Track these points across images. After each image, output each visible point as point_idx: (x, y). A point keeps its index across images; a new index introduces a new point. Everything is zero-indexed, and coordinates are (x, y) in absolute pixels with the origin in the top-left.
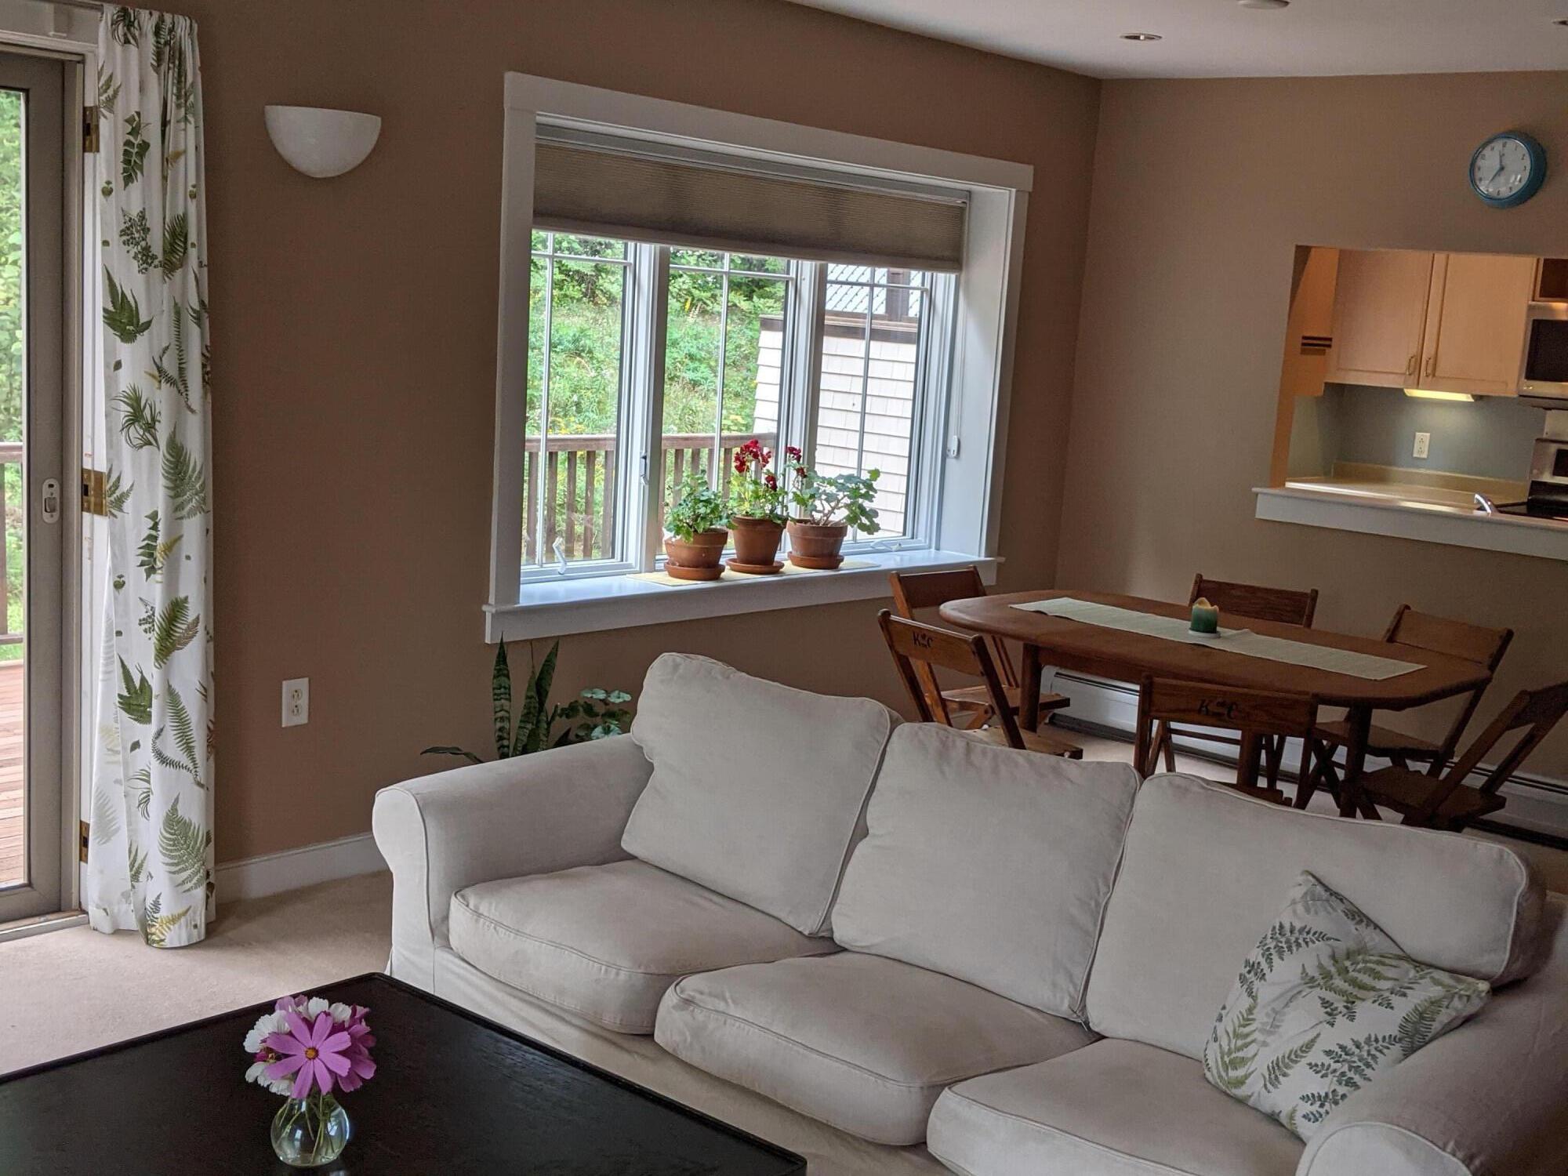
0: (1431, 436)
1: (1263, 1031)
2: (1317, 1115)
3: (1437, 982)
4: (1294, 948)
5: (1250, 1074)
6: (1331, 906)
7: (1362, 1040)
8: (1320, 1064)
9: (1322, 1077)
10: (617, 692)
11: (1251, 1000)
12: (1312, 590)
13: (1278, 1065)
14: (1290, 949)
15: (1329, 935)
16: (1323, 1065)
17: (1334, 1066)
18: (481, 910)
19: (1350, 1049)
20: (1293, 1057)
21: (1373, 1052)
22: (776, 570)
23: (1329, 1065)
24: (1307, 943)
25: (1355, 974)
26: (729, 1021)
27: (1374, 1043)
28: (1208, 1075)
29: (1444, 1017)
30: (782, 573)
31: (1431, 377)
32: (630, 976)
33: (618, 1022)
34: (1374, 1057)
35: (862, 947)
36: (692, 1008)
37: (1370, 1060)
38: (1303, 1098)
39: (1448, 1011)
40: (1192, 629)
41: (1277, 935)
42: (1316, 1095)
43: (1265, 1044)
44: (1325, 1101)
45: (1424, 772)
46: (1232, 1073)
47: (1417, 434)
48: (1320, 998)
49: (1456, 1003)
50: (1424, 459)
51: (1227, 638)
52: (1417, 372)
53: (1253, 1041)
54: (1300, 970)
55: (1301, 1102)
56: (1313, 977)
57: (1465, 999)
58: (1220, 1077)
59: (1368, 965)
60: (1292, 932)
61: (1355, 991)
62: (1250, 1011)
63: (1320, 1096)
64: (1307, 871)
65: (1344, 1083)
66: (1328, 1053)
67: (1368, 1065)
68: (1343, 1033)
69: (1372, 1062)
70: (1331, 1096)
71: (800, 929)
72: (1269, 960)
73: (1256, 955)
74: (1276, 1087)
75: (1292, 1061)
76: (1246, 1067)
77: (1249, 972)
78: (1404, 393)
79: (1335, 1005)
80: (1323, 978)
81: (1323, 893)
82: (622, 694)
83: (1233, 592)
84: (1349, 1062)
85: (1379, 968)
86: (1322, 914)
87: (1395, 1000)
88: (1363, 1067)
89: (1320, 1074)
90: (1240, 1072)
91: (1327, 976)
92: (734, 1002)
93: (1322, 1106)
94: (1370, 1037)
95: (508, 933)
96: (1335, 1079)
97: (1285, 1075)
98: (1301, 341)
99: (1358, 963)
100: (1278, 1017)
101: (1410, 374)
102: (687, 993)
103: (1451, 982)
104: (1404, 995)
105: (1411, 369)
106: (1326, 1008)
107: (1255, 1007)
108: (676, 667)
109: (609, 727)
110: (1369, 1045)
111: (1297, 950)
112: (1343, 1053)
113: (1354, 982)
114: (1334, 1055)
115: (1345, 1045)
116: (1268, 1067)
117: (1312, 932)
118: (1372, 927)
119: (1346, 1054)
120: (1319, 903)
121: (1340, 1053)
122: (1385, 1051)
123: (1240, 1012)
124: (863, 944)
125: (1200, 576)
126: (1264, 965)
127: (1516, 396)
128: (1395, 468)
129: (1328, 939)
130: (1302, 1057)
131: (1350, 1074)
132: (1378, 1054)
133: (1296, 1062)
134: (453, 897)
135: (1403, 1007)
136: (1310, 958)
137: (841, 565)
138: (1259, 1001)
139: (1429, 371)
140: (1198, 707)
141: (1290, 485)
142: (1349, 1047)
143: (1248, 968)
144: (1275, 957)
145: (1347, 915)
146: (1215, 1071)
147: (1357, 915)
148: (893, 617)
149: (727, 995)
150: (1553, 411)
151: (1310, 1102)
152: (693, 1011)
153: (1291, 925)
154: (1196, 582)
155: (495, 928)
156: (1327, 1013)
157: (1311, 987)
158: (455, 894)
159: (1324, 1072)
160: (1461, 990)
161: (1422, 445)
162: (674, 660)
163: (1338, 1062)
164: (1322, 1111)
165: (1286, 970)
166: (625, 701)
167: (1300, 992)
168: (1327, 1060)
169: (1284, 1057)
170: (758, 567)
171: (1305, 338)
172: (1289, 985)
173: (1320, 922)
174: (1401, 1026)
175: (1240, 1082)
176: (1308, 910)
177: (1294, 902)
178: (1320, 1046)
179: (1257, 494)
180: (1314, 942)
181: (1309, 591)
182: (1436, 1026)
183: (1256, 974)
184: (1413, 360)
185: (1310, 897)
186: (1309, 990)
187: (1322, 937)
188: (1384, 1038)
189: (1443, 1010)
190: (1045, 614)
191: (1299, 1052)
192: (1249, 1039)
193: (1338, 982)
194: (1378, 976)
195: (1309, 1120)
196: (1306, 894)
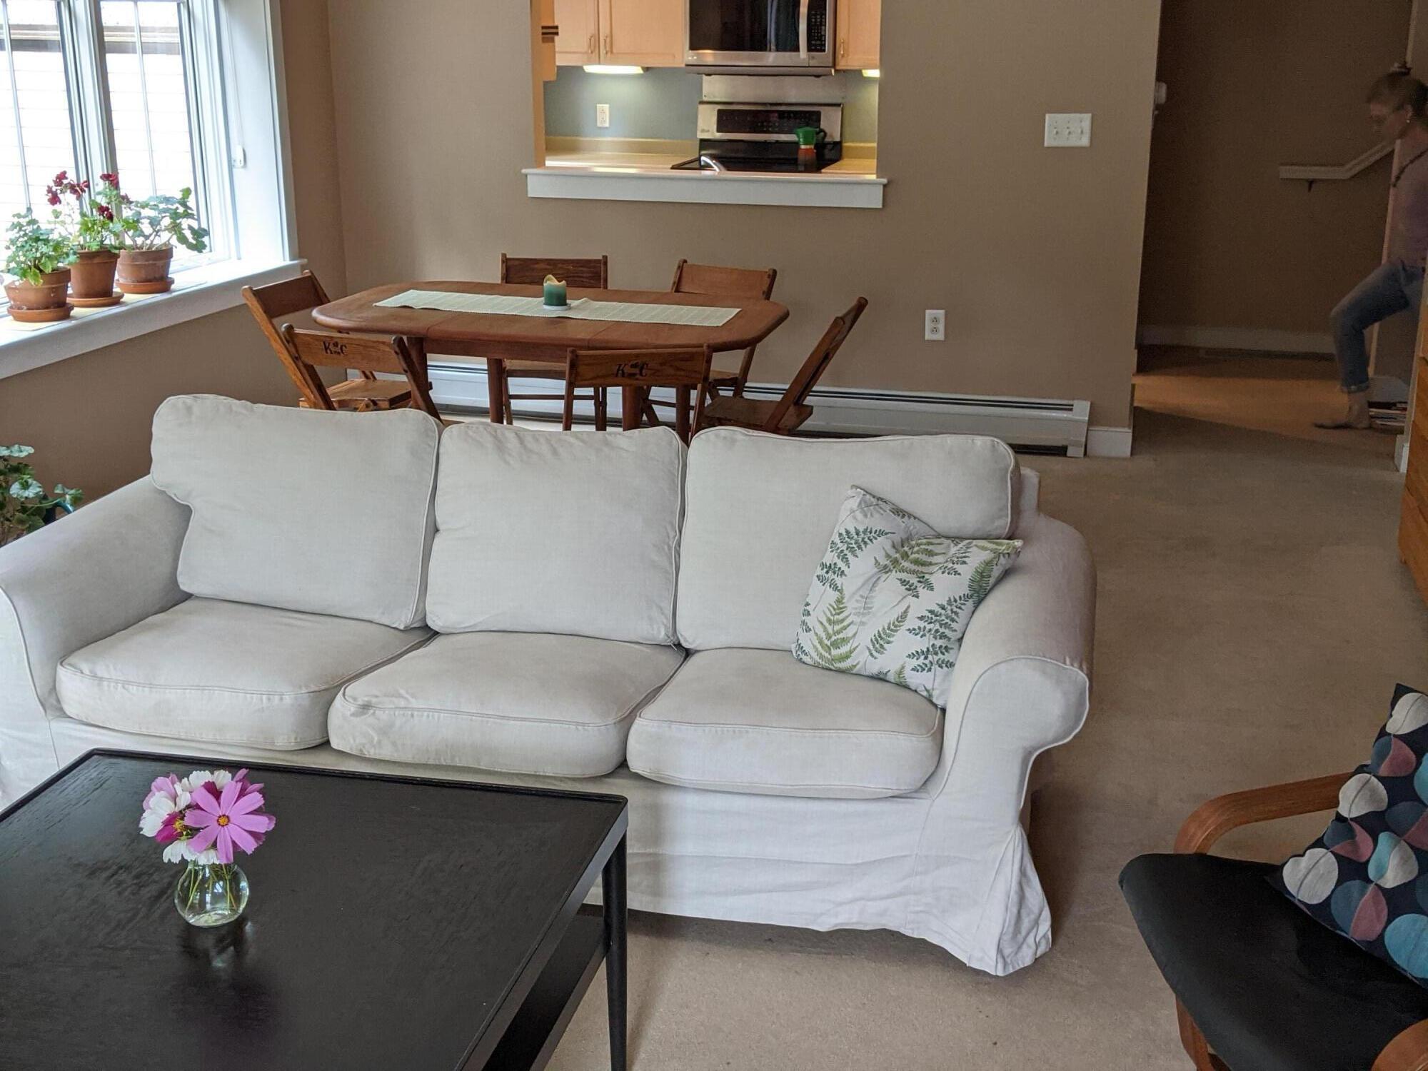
0: (610, 107)
1: (858, 614)
2: (923, 666)
3: (984, 549)
4: (863, 546)
5: (855, 649)
6: (881, 508)
7: (945, 603)
8: (916, 628)
9: (921, 637)
10: (16, 446)
11: (837, 593)
12: (603, 256)
13: (880, 636)
14: (860, 547)
15: (887, 531)
16: (919, 628)
17: (928, 627)
18: (99, 674)
19: (938, 612)
20: (892, 627)
21: (955, 609)
22: (117, 301)
23: (925, 627)
24: (871, 540)
25: (916, 556)
26: (416, 713)
27: (954, 603)
28: (805, 659)
29: (996, 572)
30: (123, 303)
31: (609, 54)
32: (296, 699)
33: (293, 741)
34: (956, 614)
35: (465, 628)
36: (372, 711)
37: (953, 616)
38: (909, 656)
39: (998, 567)
40: (546, 304)
41: (847, 539)
42: (920, 651)
43: (862, 623)
44: (928, 654)
45: (731, 395)
46: (835, 652)
47: (598, 105)
48: (898, 579)
49: (1002, 560)
50: (607, 128)
51: (577, 308)
52: (597, 51)
53: (852, 623)
54: (874, 561)
55: (908, 659)
56: (886, 565)
57: (1007, 556)
58: (821, 657)
59: (922, 547)
60: (858, 534)
61: (920, 569)
62: (839, 601)
63: (923, 652)
64: (854, 486)
65: (938, 637)
66: (921, 618)
67: (953, 620)
68: (927, 601)
69: (955, 617)
70: (931, 649)
71: (394, 626)
72: (845, 559)
73: (830, 558)
74: (882, 653)
75: (892, 630)
76: (849, 645)
77: (827, 572)
78: (583, 70)
79: (911, 582)
80: (892, 564)
81: (872, 499)
82: (23, 448)
83: (536, 266)
84: (939, 621)
85: (930, 547)
86: (877, 516)
87: (959, 567)
88: (950, 623)
89: (920, 635)
90: (844, 650)
91: (895, 562)
92: (413, 696)
93: (926, 658)
94: (950, 600)
95: (140, 688)
96: (932, 636)
97: (889, 642)
98: (541, 31)
99: (913, 547)
100: (868, 600)
101: (592, 52)
102: (360, 700)
103: (994, 546)
104: (965, 563)
105: (592, 48)
106: (905, 585)
107: (843, 598)
108: (189, 409)
109: (27, 482)
110: (951, 605)
111: (866, 546)
112: (933, 616)
113: (916, 562)
114: (926, 619)
115: (932, 609)
116: (872, 640)
117: (873, 532)
118: (912, 518)
119: (936, 616)
120: (872, 508)
121: (930, 616)
122: (963, 607)
123: (830, 605)
124: (467, 625)
125: (504, 255)
126: (841, 564)
127: (683, 66)
128: (582, 139)
129: (886, 534)
130: (900, 626)
131: (942, 630)
132: (958, 610)
133: (896, 631)
134: (61, 670)
135: (967, 572)
136: (878, 550)
137: (173, 287)
138: (845, 592)
139: (608, 49)
140: (615, 371)
141: (549, 163)
142: (936, 611)
143: (825, 570)
144: (850, 556)
145: (893, 513)
146: (814, 655)
147: (899, 512)
148: (298, 331)
149: (402, 692)
150: (713, 76)
151: (916, 658)
152: (374, 713)
153: (855, 528)
154: (503, 262)
155: (124, 687)
156: (907, 589)
157: (887, 573)
158: (61, 664)
159: (922, 633)
160: (1004, 550)
161: (604, 114)
162: (184, 402)
163: (931, 623)
164: (927, 662)
165: (862, 565)
166: (29, 454)
167: (879, 578)
168: (922, 624)
169: (884, 629)
170: (101, 300)
171: (543, 28)
172: (867, 576)
173: (877, 522)
174: (970, 586)
175: (847, 656)
176: (866, 516)
177: (853, 511)
178: (912, 614)
179: (526, 175)
180: (876, 539)
181: (601, 258)
182: (992, 580)
183: (834, 573)
184: (593, 39)
185: (865, 505)
186: (886, 576)
187: (882, 533)
188: (960, 597)
189: (995, 567)
190: (411, 308)
191: (896, 623)
192: (845, 623)
193: (906, 564)
194: (931, 553)
195: (918, 671)
196: (860, 503)
